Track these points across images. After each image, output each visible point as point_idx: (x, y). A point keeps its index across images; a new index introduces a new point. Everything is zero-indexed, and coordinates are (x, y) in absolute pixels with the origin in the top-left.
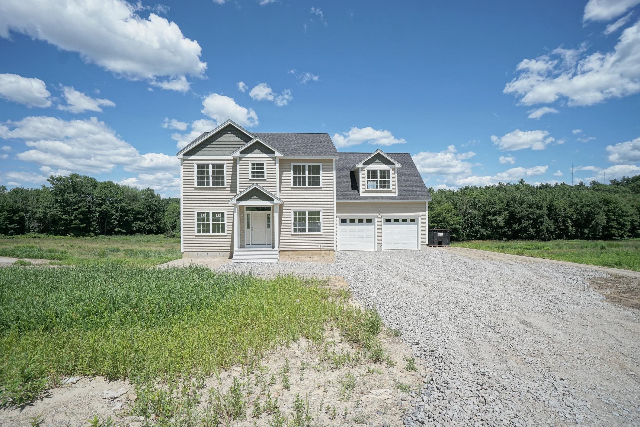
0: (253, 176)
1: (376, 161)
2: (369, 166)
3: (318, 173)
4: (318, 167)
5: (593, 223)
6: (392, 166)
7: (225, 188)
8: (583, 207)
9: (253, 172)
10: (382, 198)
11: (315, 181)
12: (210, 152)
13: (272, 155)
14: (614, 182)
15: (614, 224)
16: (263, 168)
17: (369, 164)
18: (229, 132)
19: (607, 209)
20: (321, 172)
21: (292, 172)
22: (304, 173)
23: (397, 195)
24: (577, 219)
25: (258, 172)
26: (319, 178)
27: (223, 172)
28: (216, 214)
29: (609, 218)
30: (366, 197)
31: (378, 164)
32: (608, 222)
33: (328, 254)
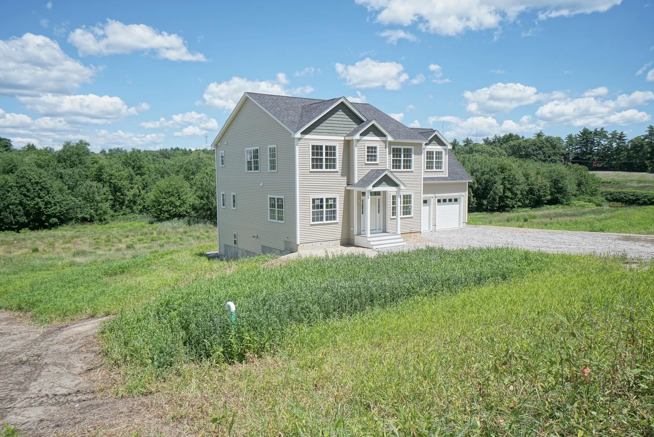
0: (368, 160)
1: (434, 142)
2: (428, 147)
3: (411, 157)
4: (411, 149)
5: (491, 193)
6: (445, 147)
7: (337, 172)
8: (483, 174)
9: (368, 156)
10: (438, 178)
11: (408, 165)
12: (324, 131)
13: (384, 139)
15: (509, 194)
16: (375, 152)
17: (428, 145)
18: (340, 110)
19: (503, 176)
20: (413, 156)
21: (392, 155)
22: (400, 157)
23: (447, 176)
24: (478, 188)
25: (371, 156)
26: (410, 161)
27: (334, 155)
28: (329, 201)
29: (505, 186)
30: (426, 178)
31: (434, 145)
32: (504, 192)
33: (416, 236)
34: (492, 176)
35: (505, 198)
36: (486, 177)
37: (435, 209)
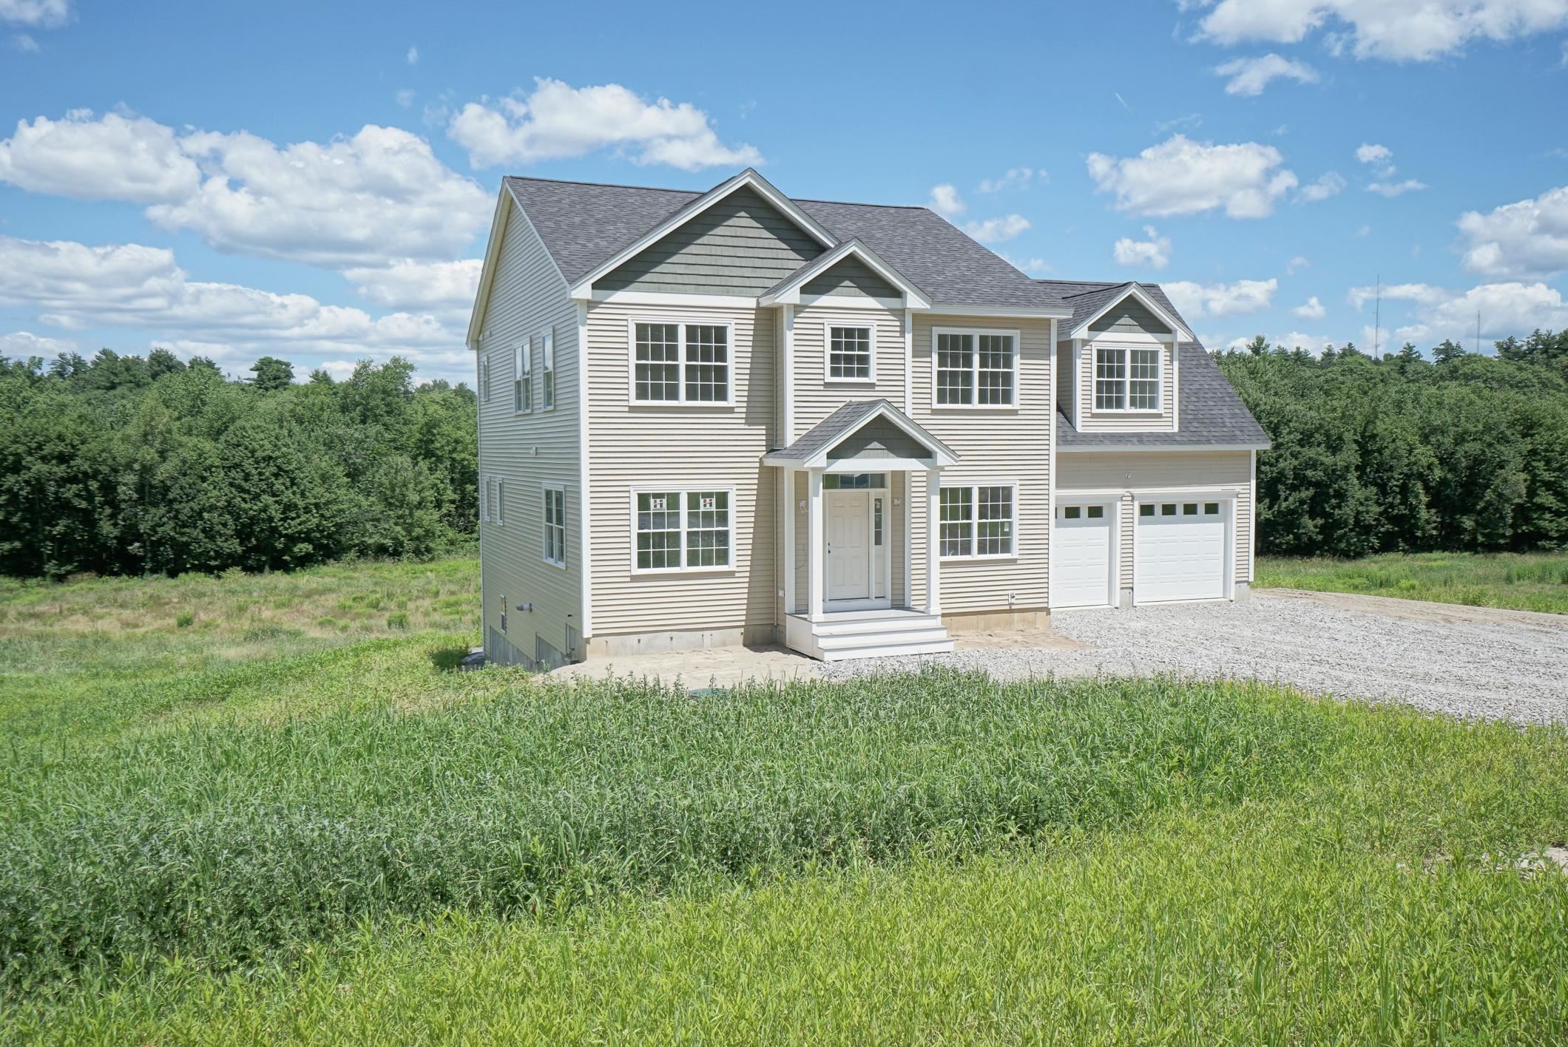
0: (835, 372)
1: (1122, 321)
2: (1105, 336)
3: (1008, 363)
4: (1008, 341)
5: (1489, 495)
6: (1166, 337)
7: (731, 410)
8: (1460, 440)
9: (835, 359)
10: (1140, 438)
11: (998, 389)
12: (680, 279)
13: (894, 303)
14: (1508, 350)
15: (1546, 498)
16: (864, 346)
17: (1102, 330)
18: (743, 214)
19: (1530, 447)
20: (1017, 360)
21: (935, 358)
22: (968, 362)
23: (1176, 429)
24: (1444, 482)
25: (849, 359)
26: (1008, 378)
27: (721, 354)
28: (702, 501)
29: (1534, 477)
30: (1095, 435)
31: (1129, 329)
32: (1532, 492)
33: (1033, 623)
34: (1490, 445)
35: (1535, 511)
36: (1473, 447)
37: (1129, 537)
